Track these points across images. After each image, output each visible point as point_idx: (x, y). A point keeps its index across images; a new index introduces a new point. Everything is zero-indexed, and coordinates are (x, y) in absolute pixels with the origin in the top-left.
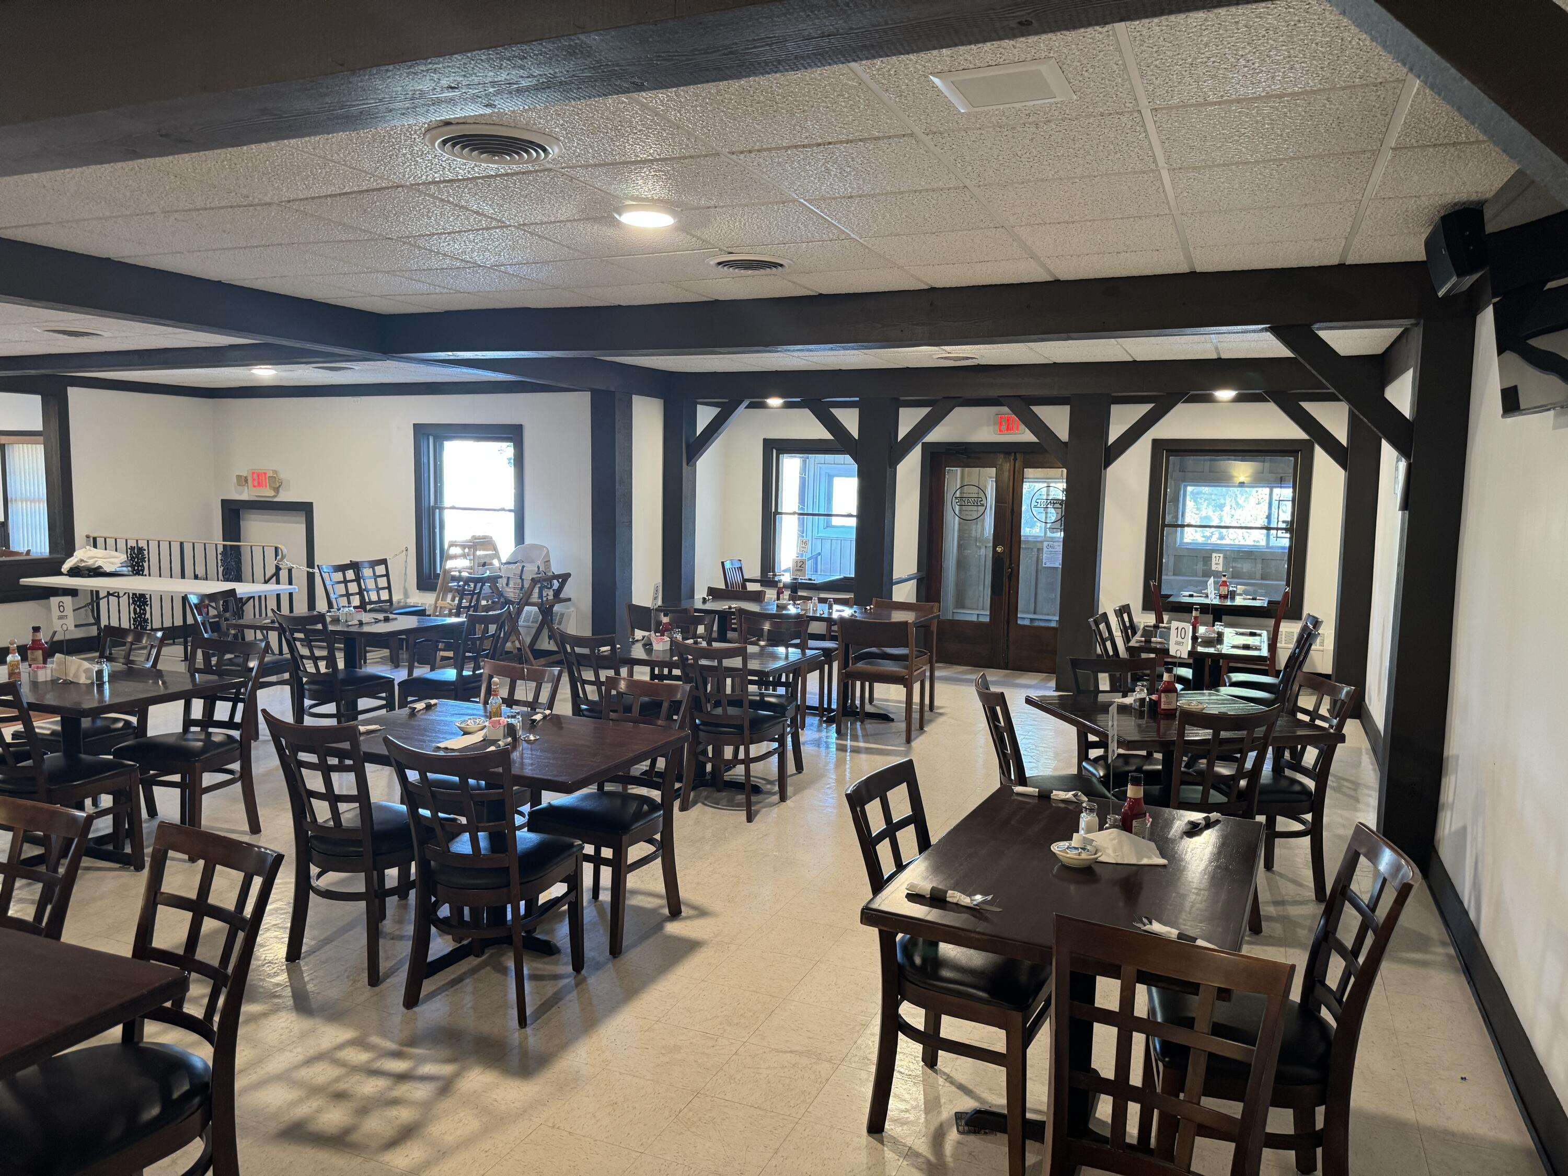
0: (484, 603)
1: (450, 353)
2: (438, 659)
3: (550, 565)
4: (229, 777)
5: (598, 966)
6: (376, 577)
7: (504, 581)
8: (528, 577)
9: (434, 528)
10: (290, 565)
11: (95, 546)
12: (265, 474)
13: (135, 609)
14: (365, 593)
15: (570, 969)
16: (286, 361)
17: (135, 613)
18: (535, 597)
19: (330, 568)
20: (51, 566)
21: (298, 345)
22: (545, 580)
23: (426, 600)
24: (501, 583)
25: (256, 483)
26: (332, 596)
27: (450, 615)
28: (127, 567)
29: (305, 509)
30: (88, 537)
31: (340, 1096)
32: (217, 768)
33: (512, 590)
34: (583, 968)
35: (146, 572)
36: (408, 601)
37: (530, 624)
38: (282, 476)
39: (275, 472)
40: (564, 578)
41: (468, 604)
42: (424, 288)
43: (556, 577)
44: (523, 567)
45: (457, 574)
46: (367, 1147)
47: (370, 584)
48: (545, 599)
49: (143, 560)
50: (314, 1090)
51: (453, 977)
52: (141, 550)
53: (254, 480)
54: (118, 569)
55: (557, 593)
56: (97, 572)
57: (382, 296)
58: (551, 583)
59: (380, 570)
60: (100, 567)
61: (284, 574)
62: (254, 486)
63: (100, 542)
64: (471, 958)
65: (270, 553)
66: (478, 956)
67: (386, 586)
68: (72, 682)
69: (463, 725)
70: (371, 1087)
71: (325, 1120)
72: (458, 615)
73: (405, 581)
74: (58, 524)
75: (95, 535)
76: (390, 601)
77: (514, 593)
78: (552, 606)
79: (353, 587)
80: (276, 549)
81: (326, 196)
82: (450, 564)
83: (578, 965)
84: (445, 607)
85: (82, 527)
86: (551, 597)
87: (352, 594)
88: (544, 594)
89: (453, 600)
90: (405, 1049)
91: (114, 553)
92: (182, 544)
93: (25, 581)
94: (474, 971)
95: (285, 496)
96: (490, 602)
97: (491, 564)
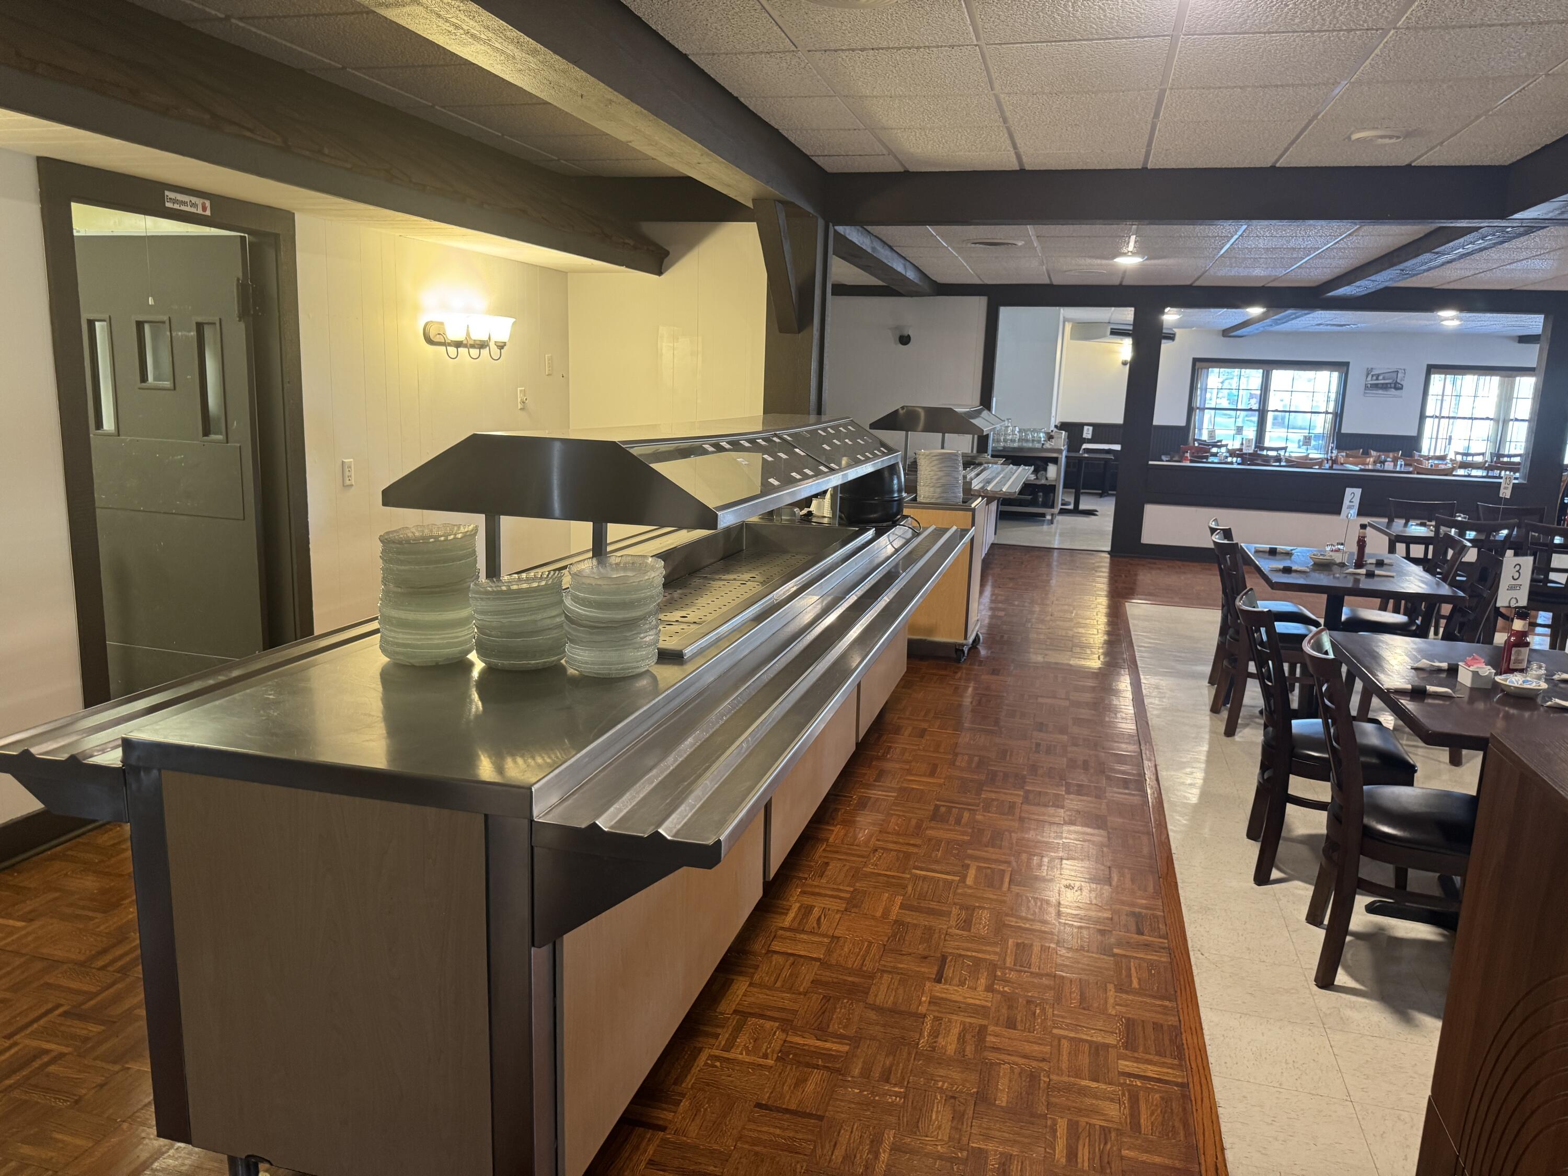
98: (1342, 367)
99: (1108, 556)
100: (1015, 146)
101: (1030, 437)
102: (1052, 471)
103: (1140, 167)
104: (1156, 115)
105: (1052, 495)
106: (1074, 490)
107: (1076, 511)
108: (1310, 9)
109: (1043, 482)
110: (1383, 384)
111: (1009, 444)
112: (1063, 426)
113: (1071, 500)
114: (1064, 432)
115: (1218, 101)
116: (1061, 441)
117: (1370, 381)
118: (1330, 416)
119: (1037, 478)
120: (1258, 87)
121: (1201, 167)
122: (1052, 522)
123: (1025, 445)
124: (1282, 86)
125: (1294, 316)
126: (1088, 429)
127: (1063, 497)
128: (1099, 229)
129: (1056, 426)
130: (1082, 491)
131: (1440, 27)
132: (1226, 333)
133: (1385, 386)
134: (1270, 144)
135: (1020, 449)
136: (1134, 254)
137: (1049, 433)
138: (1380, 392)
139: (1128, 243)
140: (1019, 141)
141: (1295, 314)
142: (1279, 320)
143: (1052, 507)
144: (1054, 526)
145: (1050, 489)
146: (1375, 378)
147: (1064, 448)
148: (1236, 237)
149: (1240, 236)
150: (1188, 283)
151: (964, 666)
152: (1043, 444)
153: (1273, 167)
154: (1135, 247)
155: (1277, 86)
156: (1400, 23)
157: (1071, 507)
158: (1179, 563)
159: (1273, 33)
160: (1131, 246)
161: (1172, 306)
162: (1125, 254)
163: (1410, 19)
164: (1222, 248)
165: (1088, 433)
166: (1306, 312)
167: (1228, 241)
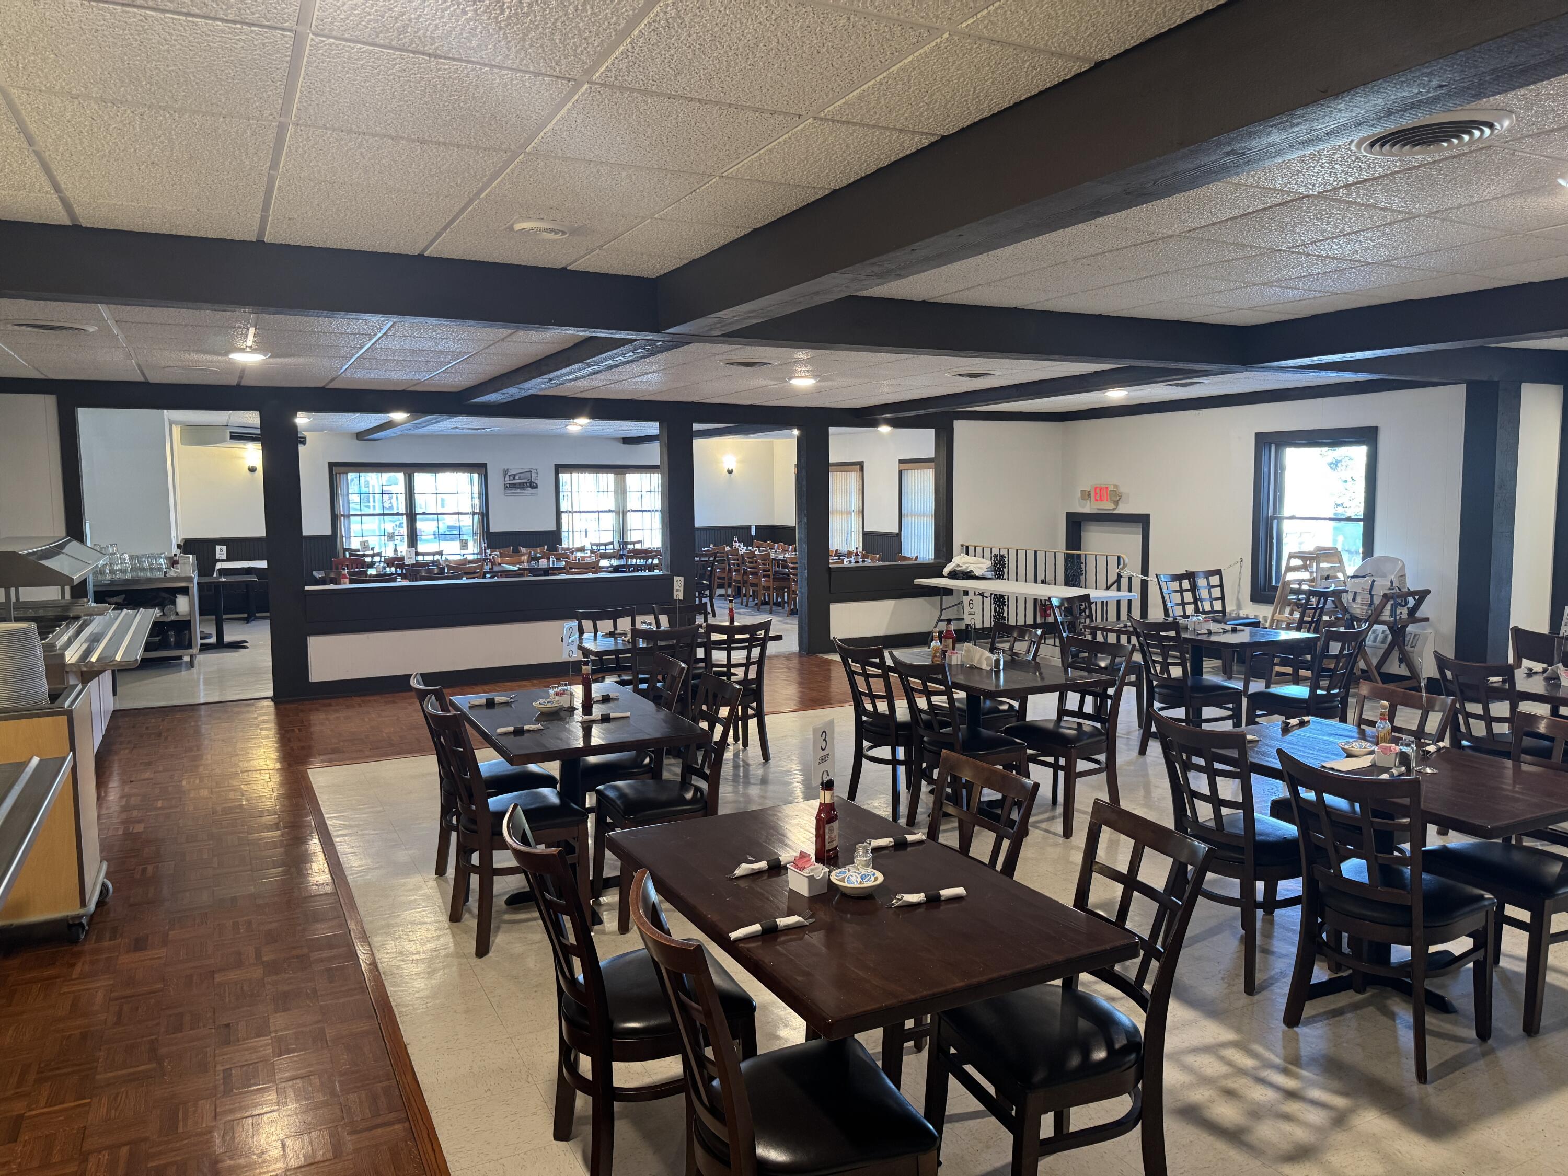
0: (1325, 618)
1: (1315, 358)
2: (1274, 674)
3: (1405, 580)
4: (1096, 766)
5: (1508, 1041)
6: (1210, 587)
7: (1351, 596)
8: (1379, 592)
9: (1271, 539)
10: (1130, 573)
11: (967, 554)
12: (1107, 488)
13: (995, 608)
14: (1199, 602)
15: (1473, 1034)
16: (1146, 381)
17: (995, 611)
18: (1386, 615)
19: (1169, 577)
20: (934, 570)
21: (1162, 365)
22: (1398, 597)
23: (1263, 612)
24: (1346, 599)
25: (1098, 497)
26: (1169, 604)
27: (1288, 628)
28: (991, 571)
29: (1143, 521)
30: (962, 546)
31: (1230, 1094)
32: (1085, 757)
33: (1359, 606)
34: (1489, 1037)
35: (1006, 576)
36: (1241, 612)
37: (1377, 644)
38: (1122, 489)
39: (1116, 486)
40: (1422, 595)
41: (1309, 619)
42: (1298, 294)
43: (1413, 594)
44: (1374, 581)
45: (1297, 586)
46: (1264, 1153)
47: (1204, 594)
48: (1398, 617)
49: (1004, 566)
50: (1205, 1080)
51: (1332, 1007)
52: (1002, 557)
53: (1096, 494)
54: (985, 574)
55: (1412, 612)
56: (968, 576)
57: (1250, 309)
58: (1406, 599)
59: (1215, 580)
60: (971, 571)
61: (1124, 582)
62: (1096, 500)
63: (971, 549)
64: (1351, 992)
65: (1113, 561)
66: (1359, 991)
67: (1220, 596)
68: (976, 668)
69: (1347, 747)
70: (1261, 1094)
71: (1219, 1112)
72: (1298, 629)
73: (1239, 592)
74: (942, 534)
75: (967, 544)
76: (1223, 611)
77: (1361, 609)
78: (1405, 626)
79: (1188, 597)
80: (1119, 558)
81: (1227, 220)
82: (1290, 576)
83: (1484, 1031)
84: (1282, 621)
85: (958, 539)
86: (1405, 616)
87: (1188, 604)
88: (1398, 613)
89: (1291, 613)
90: (1290, 1066)
91: (981, 559)
92: (1036, 552)
93: (919, 581)
94: (1355, 1007)
95: (1124, 509)
96: (1333, 618)
97: (1336, 577)
98: (480, 468)
99: (272, 703)
100: (57, 188)
101: (146, 565)
102: (183, 604)
103: (254, 240)
104: (274, 165)
105: (187, 632)
106: (214, 617)
107: (220, 645)
108: (493, 26)
109: (173, 618)
110: (520, 483)
111: (118, 576)
112: (188, 546)
113: (212, 630)
114: (191, 556)
115: (361, 154)
116: (188, 566)
117: (509, 481)
118: (477, 517)
119: (164, 614)
120: (414, 141)
121: (335, 247)
122: (191, 665)
123: (141, 574)
124: (444, 144)
125: (434, 421)
126: (221, 549)
127: (203, 629)
128: (206, 315)
129: (179, 546)
130: (224, 617)
131: (639, 91)
132: (361, 436)
133: (521, 485)
134: (421, 226)
135: (135, 581)
136: (254, 350)
137: (171, 558)
138: (519, 491)
139: (247, 335)
140: (62, 179)
141: (436, 419)
142: (420, 424)
143: (190, 646)
144: (195, 670)
145: (184, 626)
146: (512, 478)
147: (194, 575)
148: (379, 335)
149: (385, 334)
150: (321, 385)
151: (87, 947)
152: (166, 573)
153: (421, 256)
154: (254, 341)
155: (438, 143)
156: (597, 75)
157: (213, 640)
158: (357, 699)
159: (441, 57)
160: (250, 341)
161: (303, 410)
162: (242, 350)
163: (610, 71)
164: (361, 348)
165: (221, 551)
166: (445, 417)
167: (370, 340)
